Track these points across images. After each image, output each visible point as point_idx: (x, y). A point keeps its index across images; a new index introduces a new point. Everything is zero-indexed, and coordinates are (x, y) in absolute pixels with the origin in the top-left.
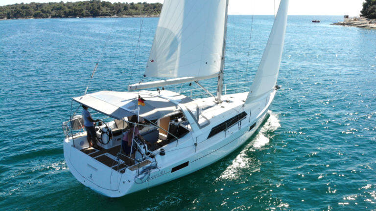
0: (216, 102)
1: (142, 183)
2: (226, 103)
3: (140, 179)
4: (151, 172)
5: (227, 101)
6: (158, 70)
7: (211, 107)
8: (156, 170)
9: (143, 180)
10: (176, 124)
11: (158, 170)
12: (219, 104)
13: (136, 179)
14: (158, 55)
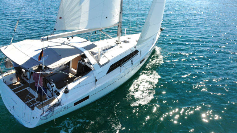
0: (117, 43)
1: (47, 119)
2: (124, 43)
3: (45, 116)
4: (55, 109)
5: (125, 42)
6: (66, 24)
7: (112, 47)
8: (60, 107)
9: (48, 117)
10: (83, 63)
11: (61, 107)
12: (119, 45)
13: (41, 116)
14: (65, 14)
